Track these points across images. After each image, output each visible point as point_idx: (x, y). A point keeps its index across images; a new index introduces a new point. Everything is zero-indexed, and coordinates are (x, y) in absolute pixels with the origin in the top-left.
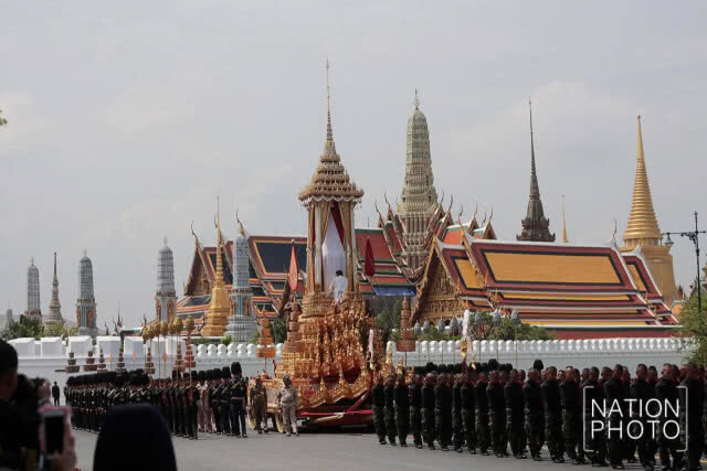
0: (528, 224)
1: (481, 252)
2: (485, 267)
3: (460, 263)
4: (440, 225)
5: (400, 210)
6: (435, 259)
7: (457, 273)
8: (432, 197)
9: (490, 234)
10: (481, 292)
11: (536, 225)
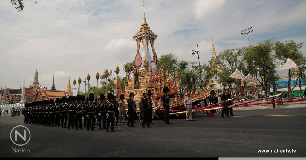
0: (52, 88)
1: (45, 91)
2: (45, 93)
3: (42, 93)
4: (39, 87)
5: (33, 85)
6: (38, 92)
7: (41, 94)
8: (38, 83)
9: (46, 89)
10: (45, 97)
11: (53, 88)
